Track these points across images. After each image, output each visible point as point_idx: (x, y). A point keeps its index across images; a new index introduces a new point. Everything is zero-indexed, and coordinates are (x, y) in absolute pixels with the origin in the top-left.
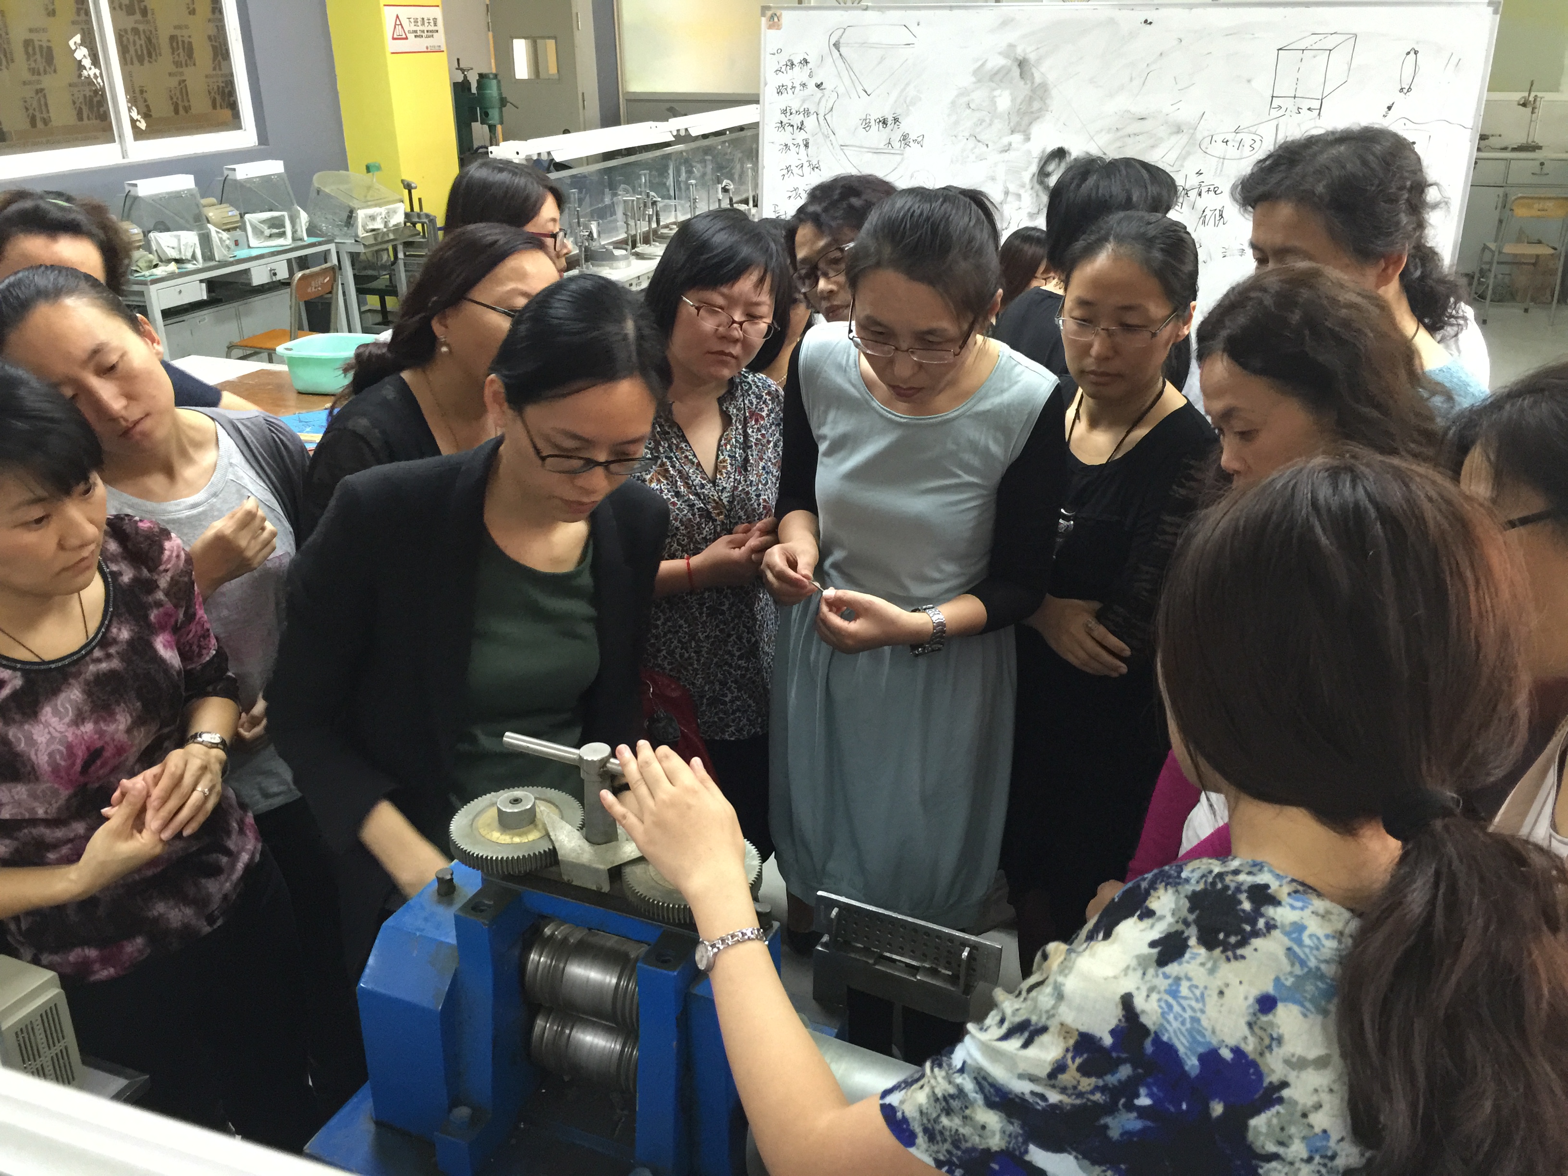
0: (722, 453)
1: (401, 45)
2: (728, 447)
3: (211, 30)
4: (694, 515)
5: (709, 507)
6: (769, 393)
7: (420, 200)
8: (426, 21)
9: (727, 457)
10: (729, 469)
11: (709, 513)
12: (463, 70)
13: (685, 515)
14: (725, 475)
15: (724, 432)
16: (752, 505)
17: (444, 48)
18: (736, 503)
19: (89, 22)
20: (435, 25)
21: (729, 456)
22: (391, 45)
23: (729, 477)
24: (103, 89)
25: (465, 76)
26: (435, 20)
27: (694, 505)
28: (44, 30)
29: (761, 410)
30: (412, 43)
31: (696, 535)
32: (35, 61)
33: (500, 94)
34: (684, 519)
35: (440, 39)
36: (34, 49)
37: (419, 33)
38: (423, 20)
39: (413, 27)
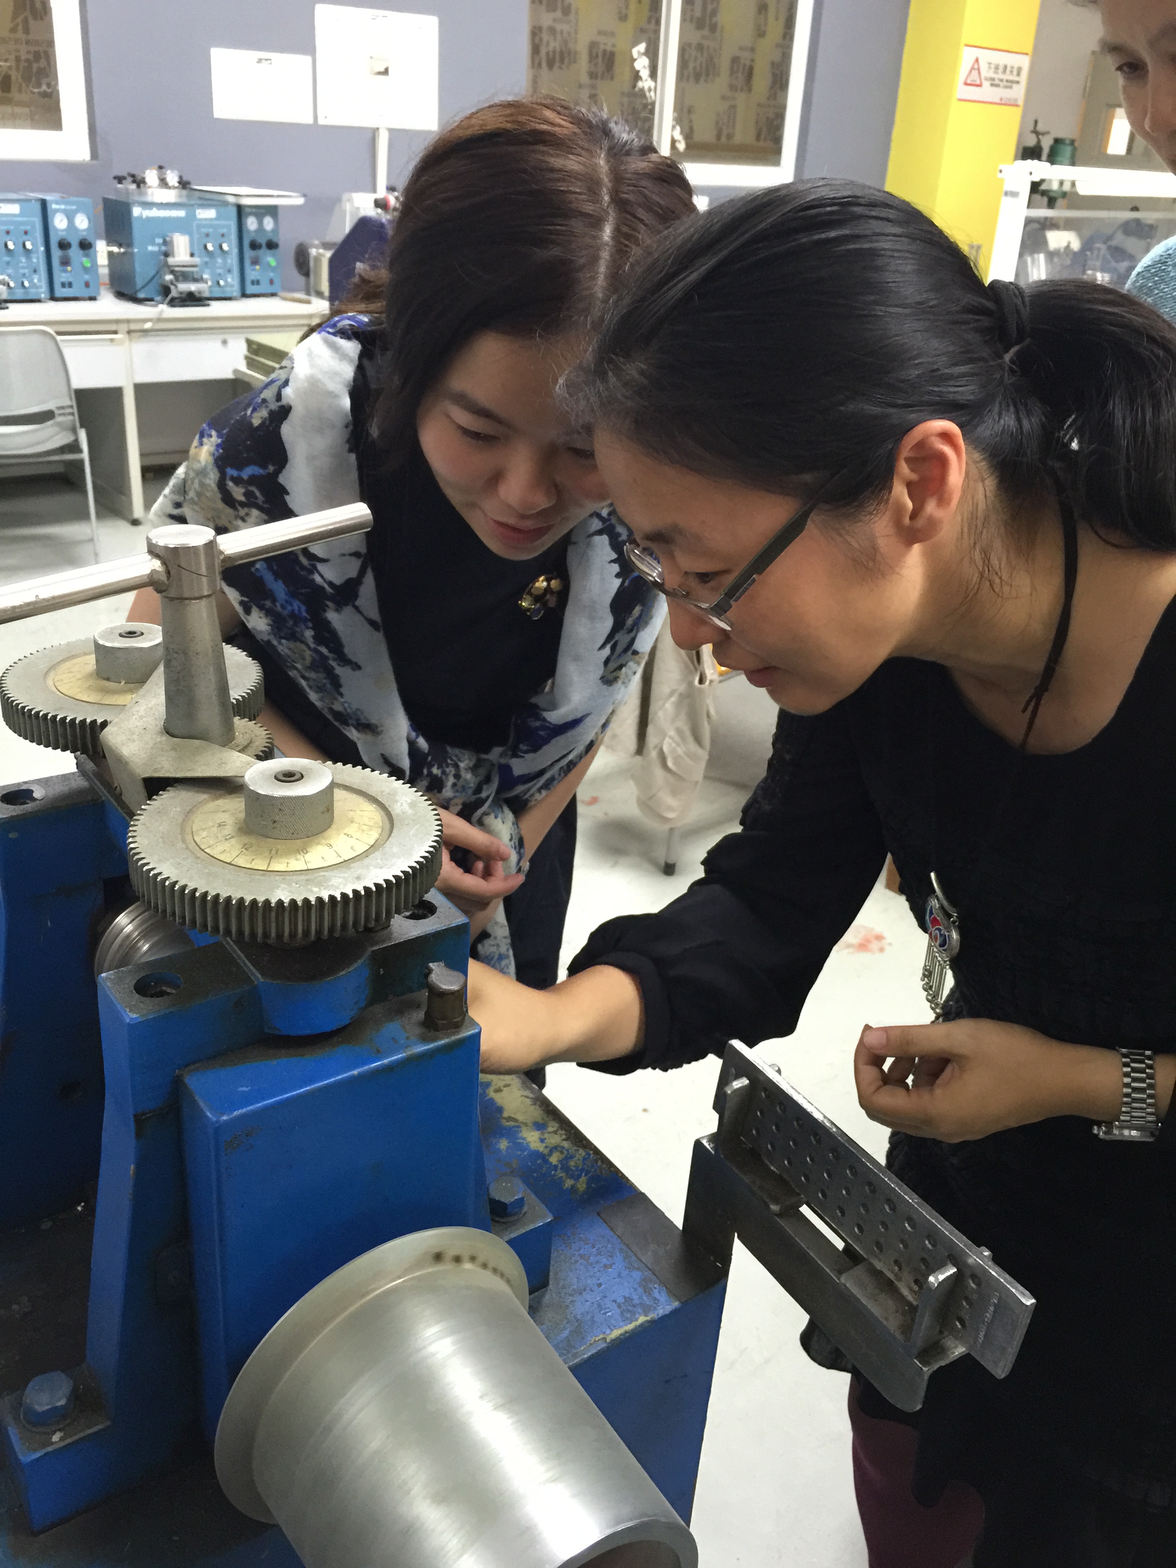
1: (972, 92)
3: (777, 57)
8: (1009, 69)
12: (1038, 134)
17: (1021, 102)
19: (657, 32)
20: (1018, 74)
22: (959, 90)
24: (653, 104)
25: (1039, 141)
26: (1019, 70)
28: (613, 34)
30: (987, 92)
32: (596, 65)
35: (1019, 92)
36: (598, 52)
37: (997, 82)
38: (1005, 67)
39: (991, 74)
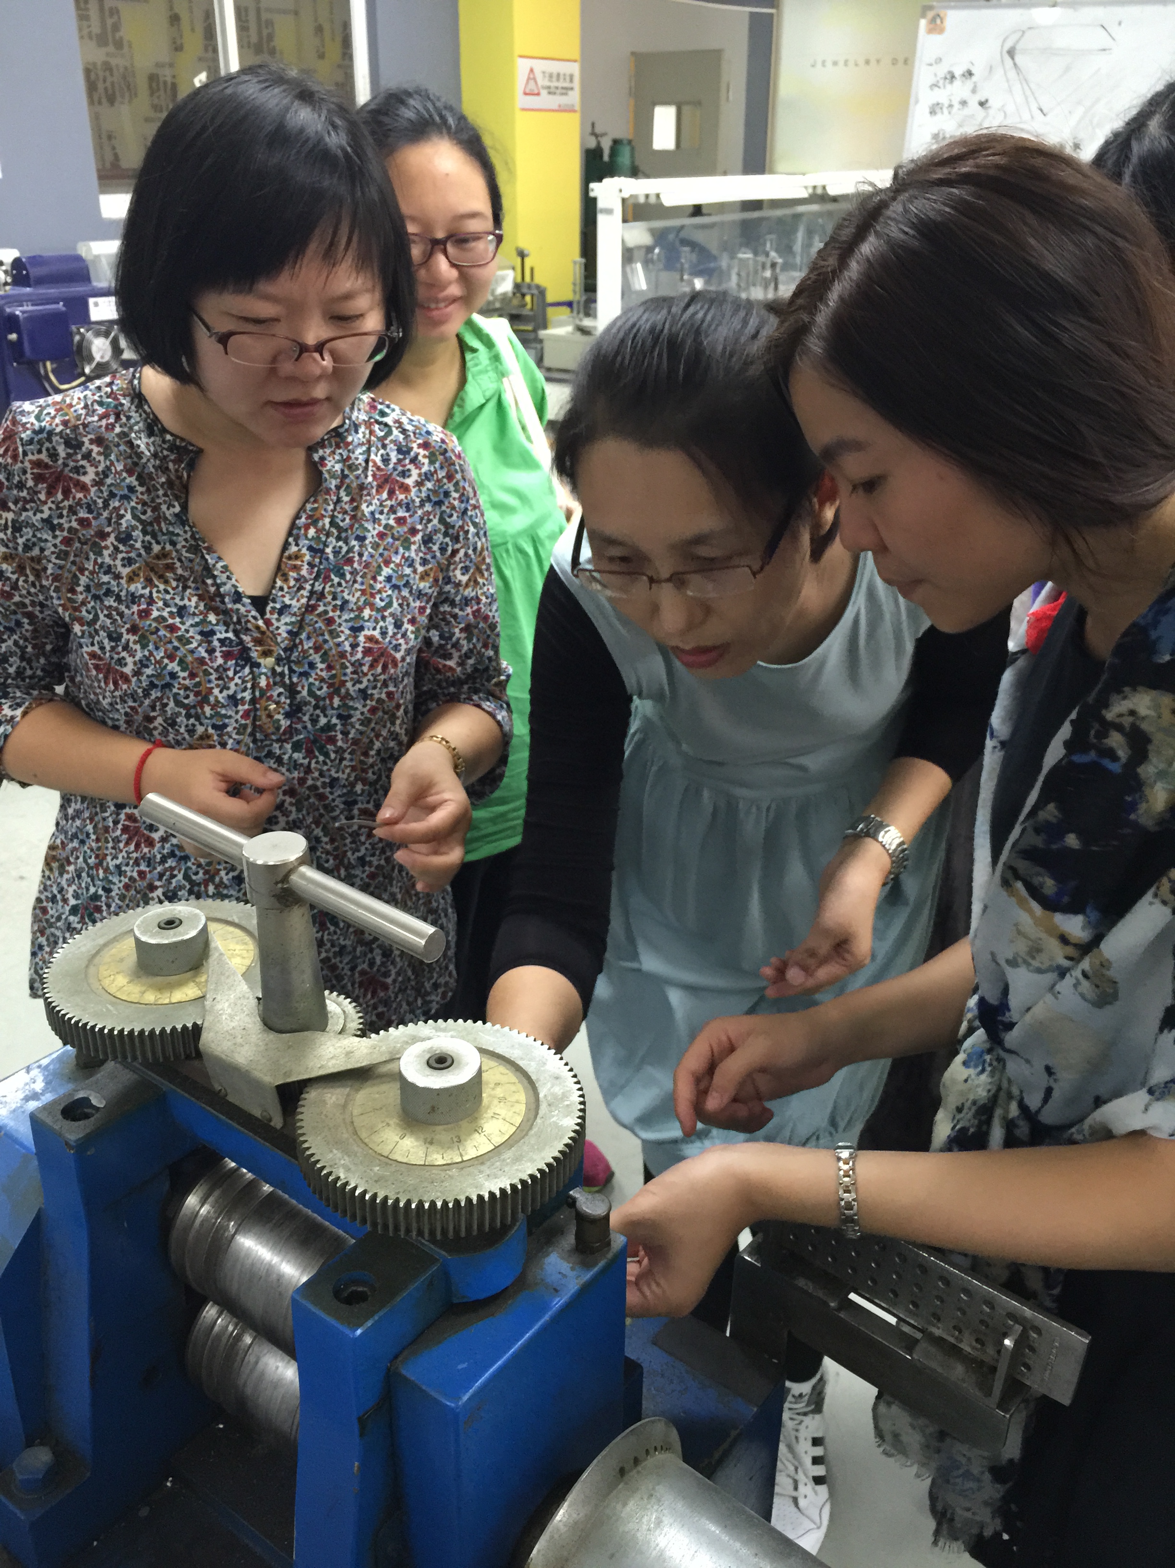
0: (296, 541)
1: (532, 101)
2: (312, 532)
3: (340, 77)
4: (211, 651)
5: (246, 638)
6: (425, 445)
7: (532, 270)
8: (562, 77)
9: (304, 551)
10: (304, 572)
11: (245, 650)
12: (596, 136)
13: (192, 652)
14: (292, 583)
15: (307, 501)
16: (338, 645)
17: (578, 107)
18: (304, 636)
20: (571, 81)
21: (310, 548)
22: (520, 100)
23: (301, 588)
25: (599, 143)
26: (571, 77)
27: (212, 633)
28: (170, 65)
29: (405, 474)
30: (545, 100)
31: (216, 691)
32: (159, 97)
33: (633, 162)
34: (190, 658)
35: (574, 98)
36: (158, 85)
37: (552, 90)
38: (558, 75)
39: (548, 84)
